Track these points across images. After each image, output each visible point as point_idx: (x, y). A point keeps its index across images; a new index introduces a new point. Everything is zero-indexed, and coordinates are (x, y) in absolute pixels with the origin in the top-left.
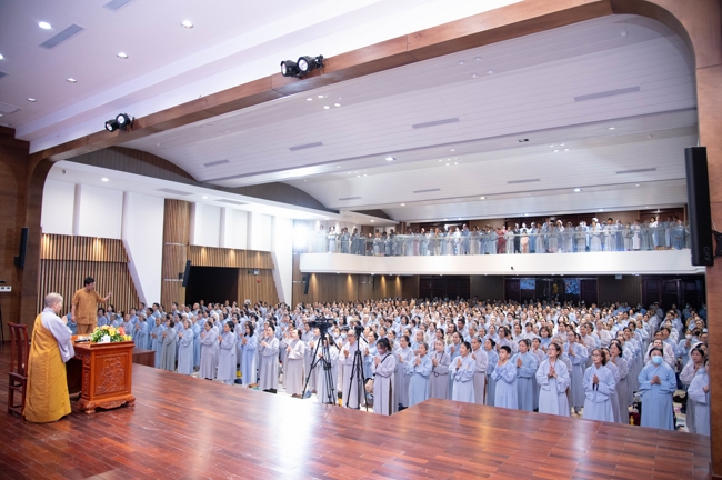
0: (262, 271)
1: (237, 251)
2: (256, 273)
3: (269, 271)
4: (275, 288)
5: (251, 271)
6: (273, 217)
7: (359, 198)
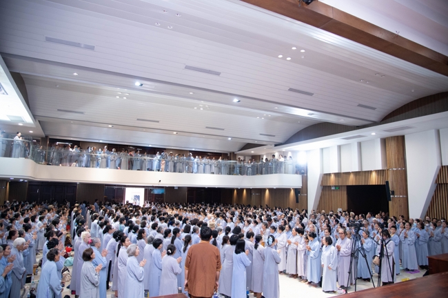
7: (82, 113)
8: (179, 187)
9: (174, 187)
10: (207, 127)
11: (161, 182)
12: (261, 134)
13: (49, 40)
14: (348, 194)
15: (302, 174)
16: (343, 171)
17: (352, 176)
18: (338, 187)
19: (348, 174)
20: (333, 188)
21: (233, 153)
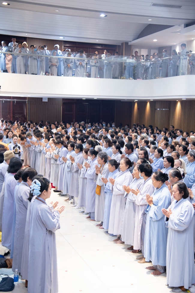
9: (41, 99)
21: (127, 43)
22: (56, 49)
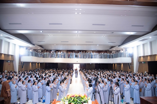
0: (10, 61)
1: (4, 54)
2: (9, 62)
3: (12, 61)
4: (13, 66)
5: (7, 61)
6: (15, 45)
7: (44, 42)
8: (92, 64)
9: (90, 64)
10: (86, 42)
11: (78, 62)
12: (109, 42)
13: (10, 24)
14: (148, 65)
15: (131, 57)
16: (145, 55)
17: (149, 57)
18: (145, 62)
19: (147, 56)
20: (143, 63)
21: (108, 50)
22: (91, 52)
